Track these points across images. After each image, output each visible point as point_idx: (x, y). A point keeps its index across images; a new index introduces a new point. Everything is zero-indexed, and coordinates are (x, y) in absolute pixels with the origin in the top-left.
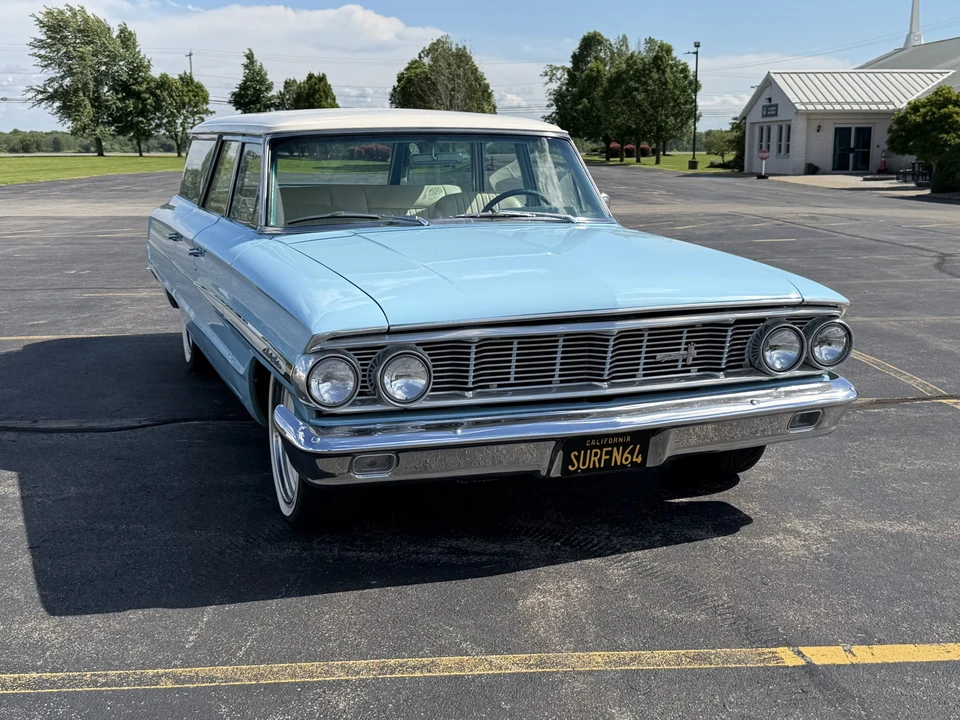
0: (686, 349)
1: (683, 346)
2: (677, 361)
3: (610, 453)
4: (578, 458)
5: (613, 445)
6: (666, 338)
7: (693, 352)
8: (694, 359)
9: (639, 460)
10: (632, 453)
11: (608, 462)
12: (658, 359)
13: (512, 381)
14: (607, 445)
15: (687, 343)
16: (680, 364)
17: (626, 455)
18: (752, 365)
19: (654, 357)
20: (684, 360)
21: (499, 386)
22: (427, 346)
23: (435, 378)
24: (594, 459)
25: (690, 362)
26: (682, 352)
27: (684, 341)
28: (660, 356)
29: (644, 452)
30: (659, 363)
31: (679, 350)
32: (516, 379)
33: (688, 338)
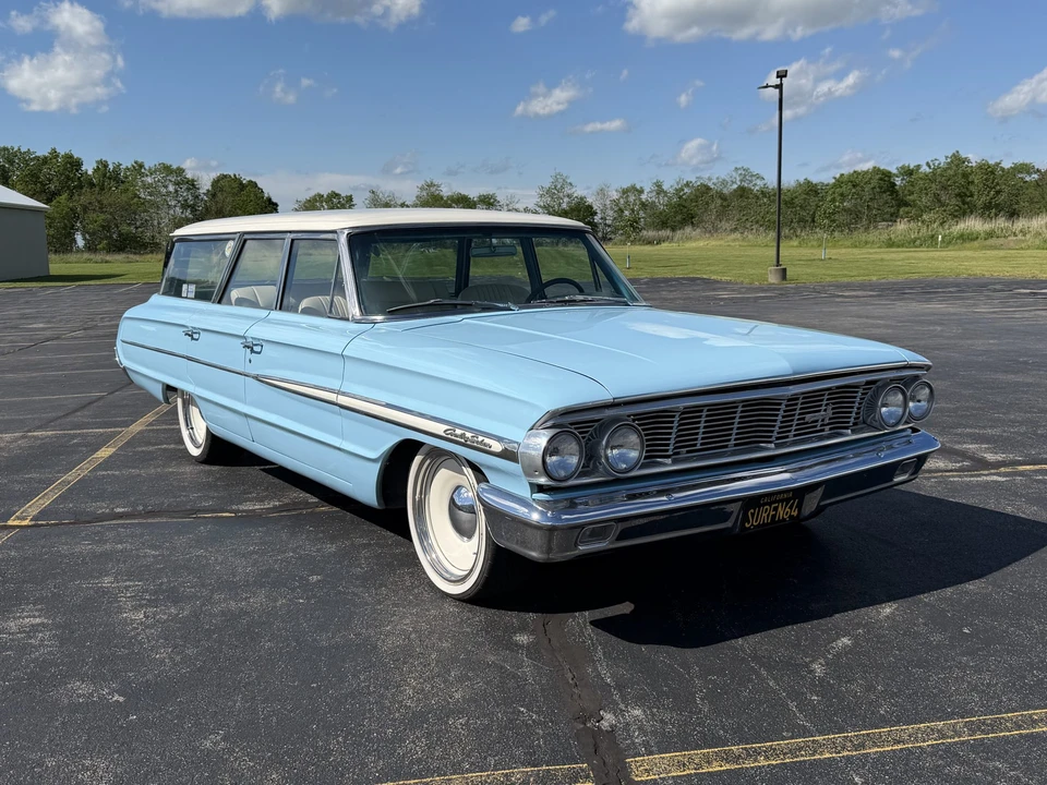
0: (825, 410)
1: (824, 408)
2: (817, 421)
3: (776, 509)
4: (753, 515)
5: (778, 502)
6: (812, 400)
7: (830, 412)
8: (830, 419)
9: (795, 514)
10: (791, 508)
11: (774, 516)
12: (806, 420)
13: (699, 447)
14: (774, 502)
15: (826, 405)
16: (820, 423)
17: (787, 509)
18: (864, 422)
19: (804, 419)
20: (823, 420)
21: (688, 452)
22: (638, 417)
23: (647, 446)
24: (763, 516)
25: (827, 421)
26: (822, 413)
27: (825, 402)
28: (808, 417)
29: (800, 507)
30: (807, 423)
31: (819, 411)
32: (702, 444)
33: (828, 399)
